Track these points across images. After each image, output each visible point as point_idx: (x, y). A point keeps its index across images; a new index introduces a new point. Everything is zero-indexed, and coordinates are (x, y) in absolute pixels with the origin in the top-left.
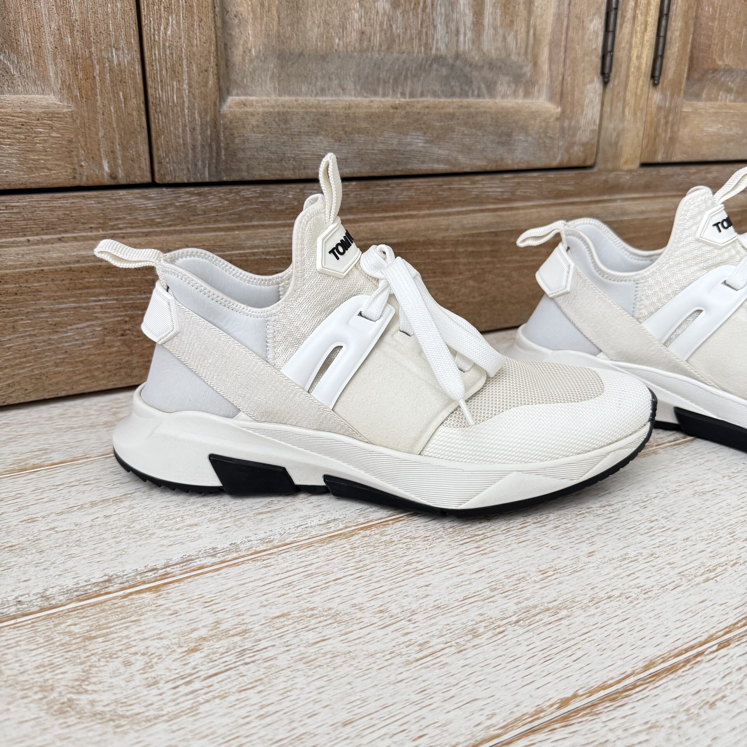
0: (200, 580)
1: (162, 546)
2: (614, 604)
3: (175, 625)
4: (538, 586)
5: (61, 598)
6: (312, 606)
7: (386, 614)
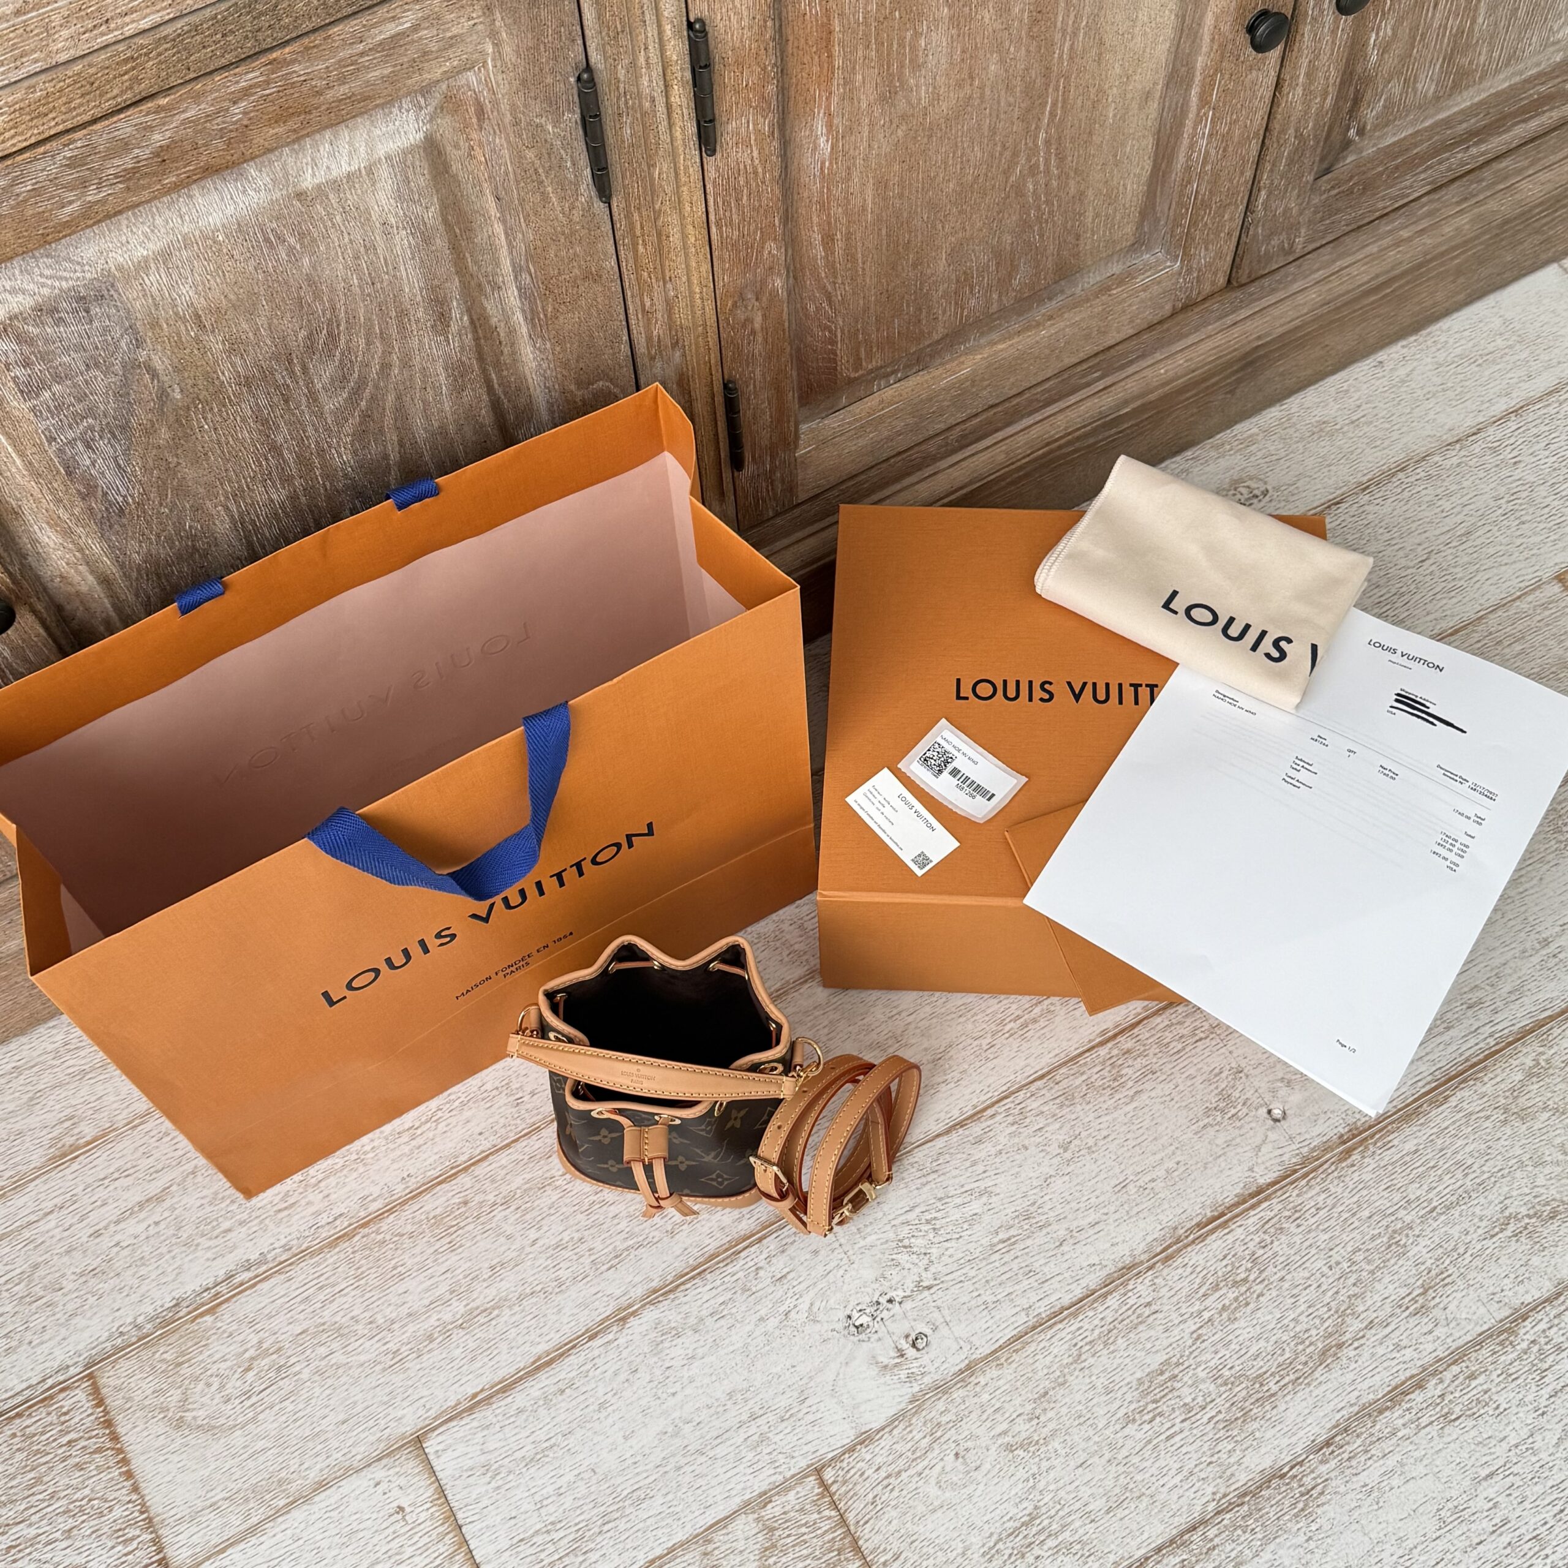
0: (242, 1298)
1: (208, 1259)
2: (534, 1300)
3: (232, 1348)
4: (485, 1284)
5: (149, 1326)
6: (322, 1321)
7: (374, 1325)
